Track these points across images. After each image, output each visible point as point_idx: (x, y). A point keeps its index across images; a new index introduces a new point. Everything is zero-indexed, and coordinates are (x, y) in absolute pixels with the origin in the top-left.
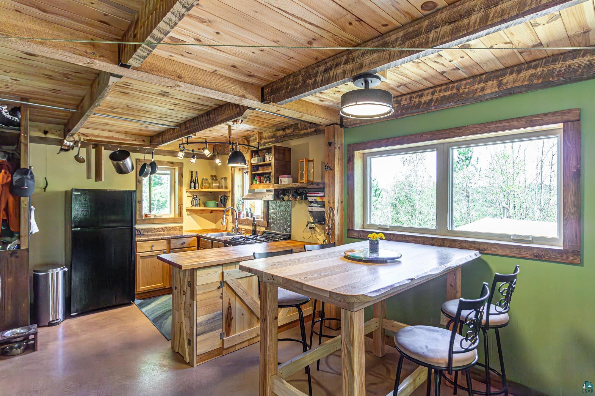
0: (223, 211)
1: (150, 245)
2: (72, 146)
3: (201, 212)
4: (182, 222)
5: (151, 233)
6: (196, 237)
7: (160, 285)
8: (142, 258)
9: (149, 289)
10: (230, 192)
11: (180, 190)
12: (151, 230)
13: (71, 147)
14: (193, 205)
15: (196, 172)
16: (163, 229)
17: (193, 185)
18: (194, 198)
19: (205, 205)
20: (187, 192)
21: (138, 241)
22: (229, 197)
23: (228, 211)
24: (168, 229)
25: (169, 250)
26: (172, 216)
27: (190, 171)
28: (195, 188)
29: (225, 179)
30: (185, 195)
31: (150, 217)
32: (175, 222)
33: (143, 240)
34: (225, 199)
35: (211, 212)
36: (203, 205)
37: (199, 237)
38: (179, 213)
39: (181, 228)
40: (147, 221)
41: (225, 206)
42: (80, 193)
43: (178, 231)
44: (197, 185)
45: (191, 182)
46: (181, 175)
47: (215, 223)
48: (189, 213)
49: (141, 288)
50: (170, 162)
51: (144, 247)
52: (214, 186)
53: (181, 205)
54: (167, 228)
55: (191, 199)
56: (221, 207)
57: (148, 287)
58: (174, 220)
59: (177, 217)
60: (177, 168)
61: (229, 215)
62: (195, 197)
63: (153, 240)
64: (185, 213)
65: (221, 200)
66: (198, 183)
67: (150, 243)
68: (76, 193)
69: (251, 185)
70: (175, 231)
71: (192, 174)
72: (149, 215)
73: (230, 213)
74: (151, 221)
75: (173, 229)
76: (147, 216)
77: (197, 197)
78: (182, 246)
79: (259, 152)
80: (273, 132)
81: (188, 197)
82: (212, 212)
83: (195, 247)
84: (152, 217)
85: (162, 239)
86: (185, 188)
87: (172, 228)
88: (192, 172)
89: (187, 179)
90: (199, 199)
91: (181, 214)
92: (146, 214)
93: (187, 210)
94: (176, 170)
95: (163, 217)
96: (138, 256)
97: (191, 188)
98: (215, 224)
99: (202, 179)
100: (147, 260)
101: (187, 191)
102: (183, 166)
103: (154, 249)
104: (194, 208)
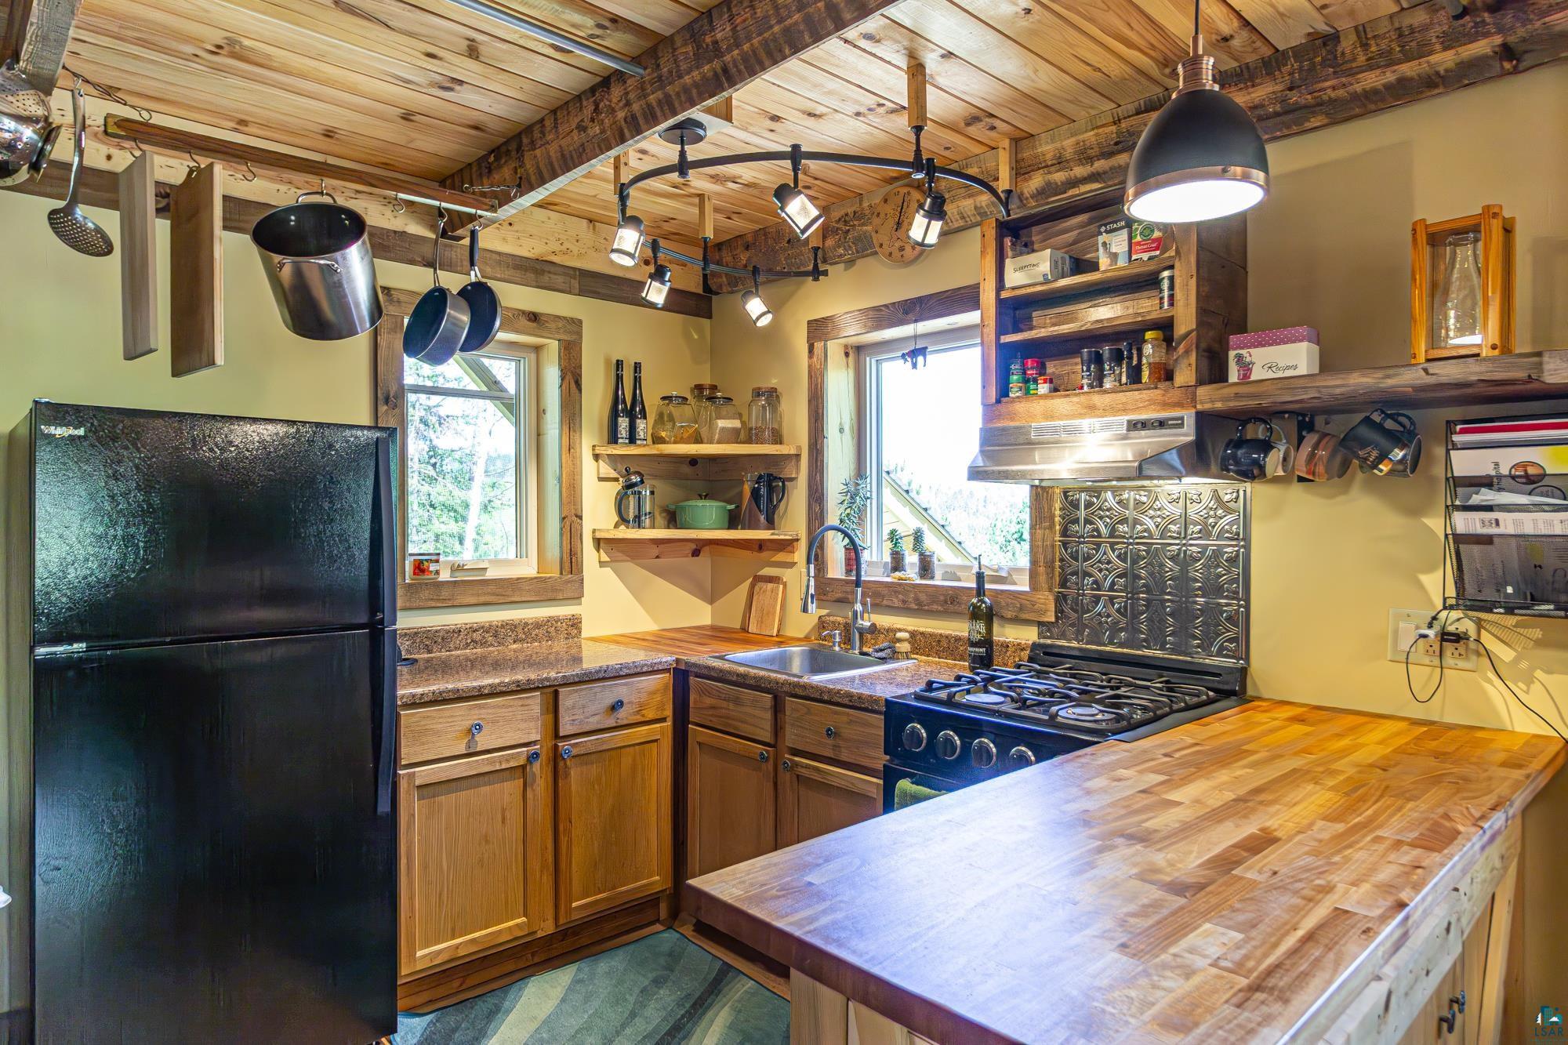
0: (761, 545)
1: (467, 724)
2: (30, 145)
3: (655, 551)
4: (577, 597)
5: (444, 654)
6: (667, 670)
7: (510, 926)
8: (425, 791)
9: (461, 953)
10: (798, 456)
11: (570, 448)
13: (24, 155)
14: (623, 520)
15: (637, 367)
16: (496, 632)
17: (623, 423)
18: (630, 486)
19: (673, 519)
20: (596, 457)
21: (407, 706)
22: (791, 480)
23: (787, 545)
24: (519, 630)
25: (550, 744)
26: (528, 569)
27: (608, 361)
28: (632, 439)
29: (772, 396)
30: (590, 469)
31: (437, 572)
32: (550, 595)
33: (431, 697)
34: (771, 490)
35: (696, 553)
36: (660, 519)
37: (682, 676)
38: (566, 557)
39: (575, 623)
40: (425, 594)
41: (771, 524)
42: (81, 432)
43: (563, 642)
44: (641, 425)
45: (614, 415)
46: (572, 377)
47: (711, 601)
48: (605, 558)
49: (419, 954)
50: (524, 312)
51: (437, 733)
52: (723, 429)
53: (571, 520)
54: (511, 626)
55: (616, 487)
56: (753, 525)
57: (457, 947)
58: (540, 590)
59: (554, 573)
60: (553, 346)
61: (792, 565)
62: (635, 479)
63: (480, 694)
64: (590, 556)
65: (755, 493)
66: (645, 417)
67: (461, 715)
68: (59, 431)
69: (998, 401)
70: (550, 638)
71: (619, 378)
72: (433, 567)
73: (800, 555)
74: (445, 593)
75: (541, 632)
76: (423, 571)
77: (642, 482)
78: (610, 722)
79: (1035, 229)
80: (1117, 122)
81: (601, 479)
82: (698, 548)
83: (663, 720)
84: (445, 576)
85: (521, 689)
86: (589, 439)
87: (538, 625)
88: (619, 364)
89: (595, 397)
90: (652, 493)
91: (571, 562)
92: (421, 562)
93: (598, 542)
94: (544, 354)
95: (490, 574)
96: (403, 785)
97: (613, 439)
98: (709, 607)
99: (664, 398)
100: (446, 800)
101: (599, 451)
102: (580, 334)
103: (483, 741)
104: (625, 533)
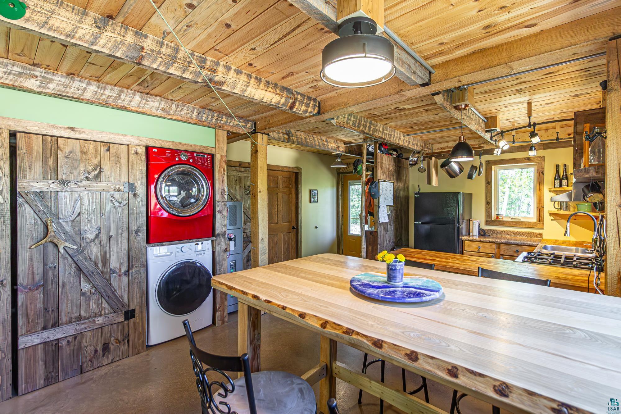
1: (478, 246)
4: (542, 228)
11: (539, 188)
12: (501, 232)
14: (561, 209)
15: (565, 166)
16: (514, 233)
17: (557, 182)
19: (578, 208)
20: (550, 192)
21: (465, 240)
24: (521, 234)
27: (554, 165)
28: (561, 186)
30: (547, 195)
32: (533, 227)
33: (470, 240)
38: (538, 217)
39: (541, 234)
40: (496, 223)
44: (565, 182)
45: (556, 179)
46: (541, 172)
48: (552, 218)
51: (471, 246)
53: (540, 208)
54: (519, 233)
56: (595, 212)
58: (530, 224)
59: (534, 221)
63: (480, 241)
64: (547, 217)
66: (566, 179)
67: (477, 244)
68: (417, 196)
71: (558, 169)
72: (501, 218)
74: (501, 223)
75: (528, 235)
76: (498, 218)
78: (515, 254)
84: (506, 219)
85: (490, 242)
86: (547, 186)
87: (527, 233)
88: (558, 166)
89: (550, 175)
91: (540, 218)
93: (550, 214)
95: (522, 220)
97: (555, 186)
101: (550, 189)
102: (544, 160)
103: (481, 250)
104: (562, 212)
